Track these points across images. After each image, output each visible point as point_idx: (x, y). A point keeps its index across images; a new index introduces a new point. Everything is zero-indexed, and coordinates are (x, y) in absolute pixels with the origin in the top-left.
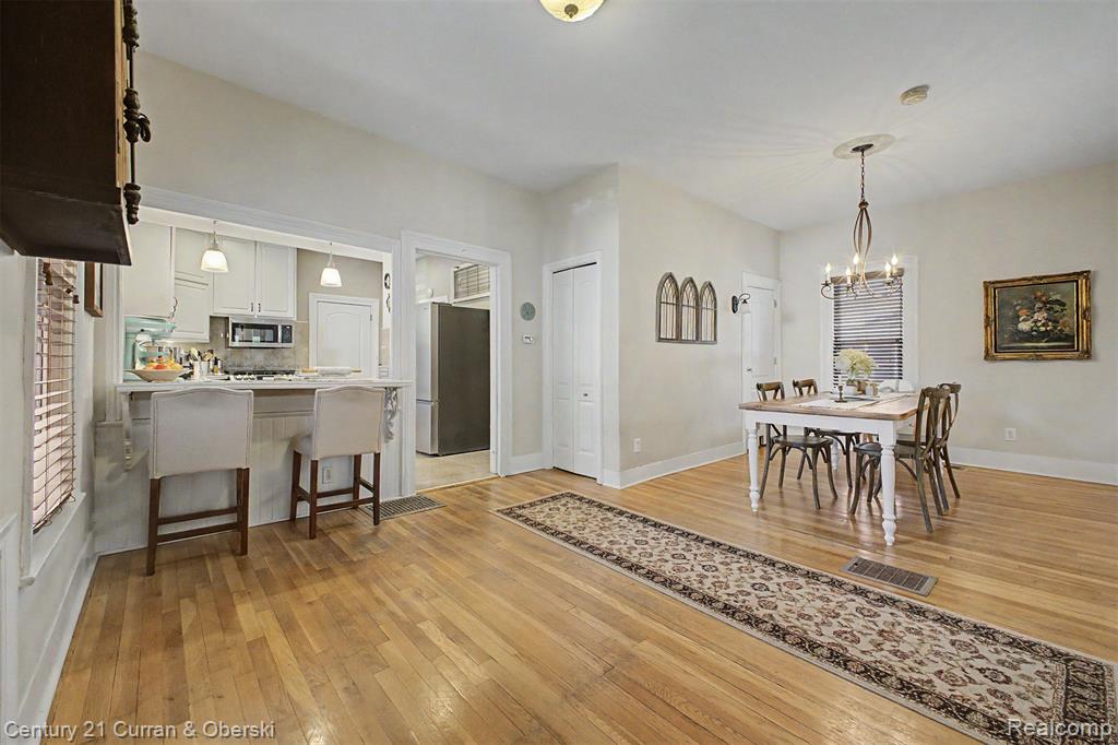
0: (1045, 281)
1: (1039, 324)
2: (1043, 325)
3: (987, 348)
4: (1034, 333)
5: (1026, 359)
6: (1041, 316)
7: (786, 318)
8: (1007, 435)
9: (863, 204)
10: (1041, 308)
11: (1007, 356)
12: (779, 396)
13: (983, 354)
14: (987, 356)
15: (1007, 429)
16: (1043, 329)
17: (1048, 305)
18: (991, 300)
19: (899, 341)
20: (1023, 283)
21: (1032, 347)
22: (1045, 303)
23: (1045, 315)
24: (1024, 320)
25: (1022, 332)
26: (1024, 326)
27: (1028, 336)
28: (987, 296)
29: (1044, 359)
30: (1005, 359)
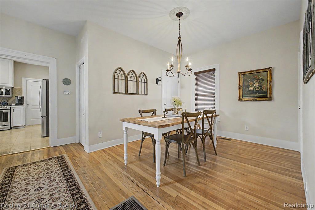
0: (257, 72)
1: (256, 88)
2: (257, 88)
3: (239, 96)
4: (254, 91)
5: (251, 101)
6: (256, 85)
7: (182, 87)
8: (246, 128)
9: (180, 37)
10: (256, 82)
11: (246, 99)
12: (154, 115)
13: (238, 99)
14: (240, 100)
15: (246, 126)
16: (257, 89)
17: (259, 80)
18: (241, 79)
19: (214, 94)
20: (251, 72)
21: (254, 96)
22: (258, 80)
23: (258, 84)
24: (251, 86)
25: (250, 90)
26: (251, 88)
27: (252, 92)
28: (239, 78)
29: (257, 100)
30: (245, 101)
